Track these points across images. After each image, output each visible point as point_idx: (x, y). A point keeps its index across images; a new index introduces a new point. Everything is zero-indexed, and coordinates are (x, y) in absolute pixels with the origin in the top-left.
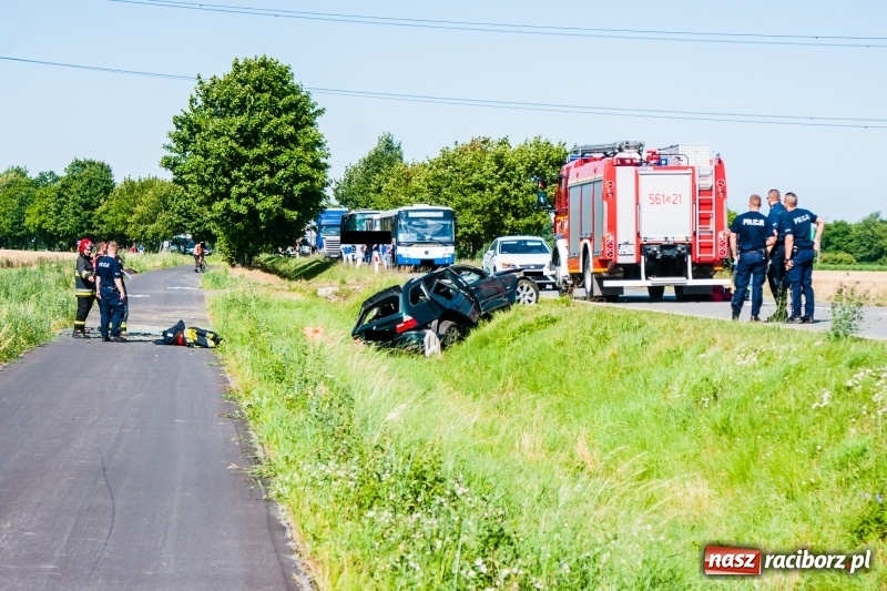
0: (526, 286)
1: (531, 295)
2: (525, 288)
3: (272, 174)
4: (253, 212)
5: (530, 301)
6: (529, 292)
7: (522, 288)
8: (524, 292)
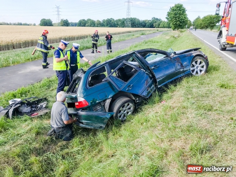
0: (199, 61)
1: (203, 67)
2: (198, 63)
3: (179, 19)
4: (176, 24)
5: (201, 71)
6: (201, 65)
7: (196, 62)
8: (198, 65)
